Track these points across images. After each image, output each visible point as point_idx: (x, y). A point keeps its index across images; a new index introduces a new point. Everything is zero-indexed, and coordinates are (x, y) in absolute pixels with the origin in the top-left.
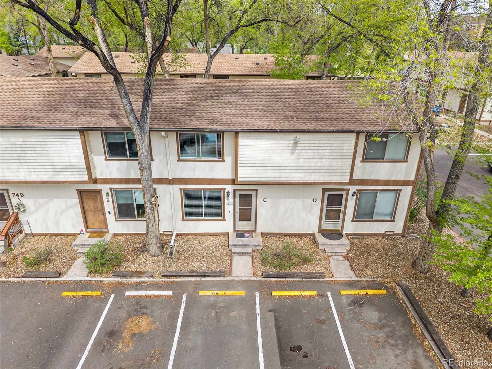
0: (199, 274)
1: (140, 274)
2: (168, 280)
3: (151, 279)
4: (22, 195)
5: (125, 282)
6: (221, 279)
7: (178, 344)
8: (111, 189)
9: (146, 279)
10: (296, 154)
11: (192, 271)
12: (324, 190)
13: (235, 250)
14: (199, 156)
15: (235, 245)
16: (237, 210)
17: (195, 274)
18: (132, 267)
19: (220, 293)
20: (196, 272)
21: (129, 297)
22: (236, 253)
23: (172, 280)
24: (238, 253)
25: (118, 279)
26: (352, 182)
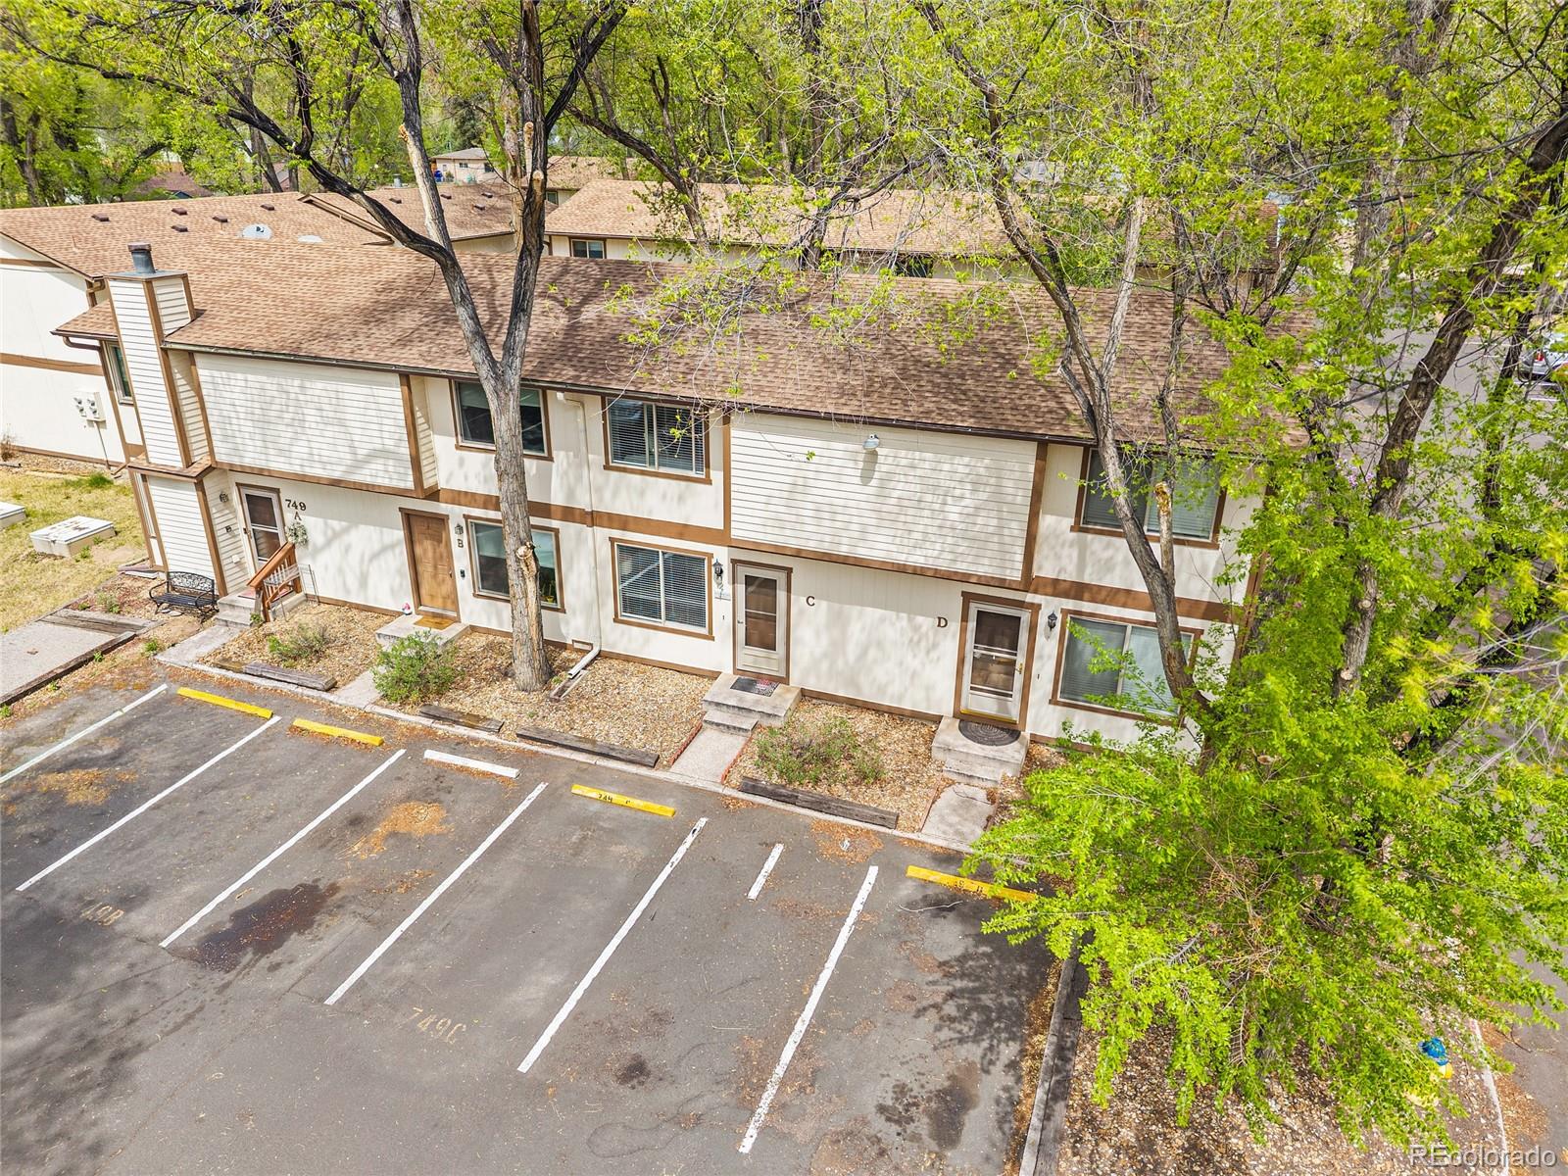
0: (597, 750)
1: (474, 721)
2: (528, 747)
3: (493, 738)
4: (303, 507)
5: (440, 732)
6: (643, 771)
7: (465, 874)
8: (466, 517)
9: (483, 735)
10: (874, 482)
11: (585, 739)
12: (968, 597)
13: (714, 715)
14: (652, 463)
15: (718, 704)
16: (741, 617)
17: (587, 746)
18: (464, 703)
19: (618, 799)
20: (594, 742)
21: (429, 762)
22: (713, 723)
23: (535, 748)
24: (718, 725)
25: (428, 722)
26: (1029, 582)
